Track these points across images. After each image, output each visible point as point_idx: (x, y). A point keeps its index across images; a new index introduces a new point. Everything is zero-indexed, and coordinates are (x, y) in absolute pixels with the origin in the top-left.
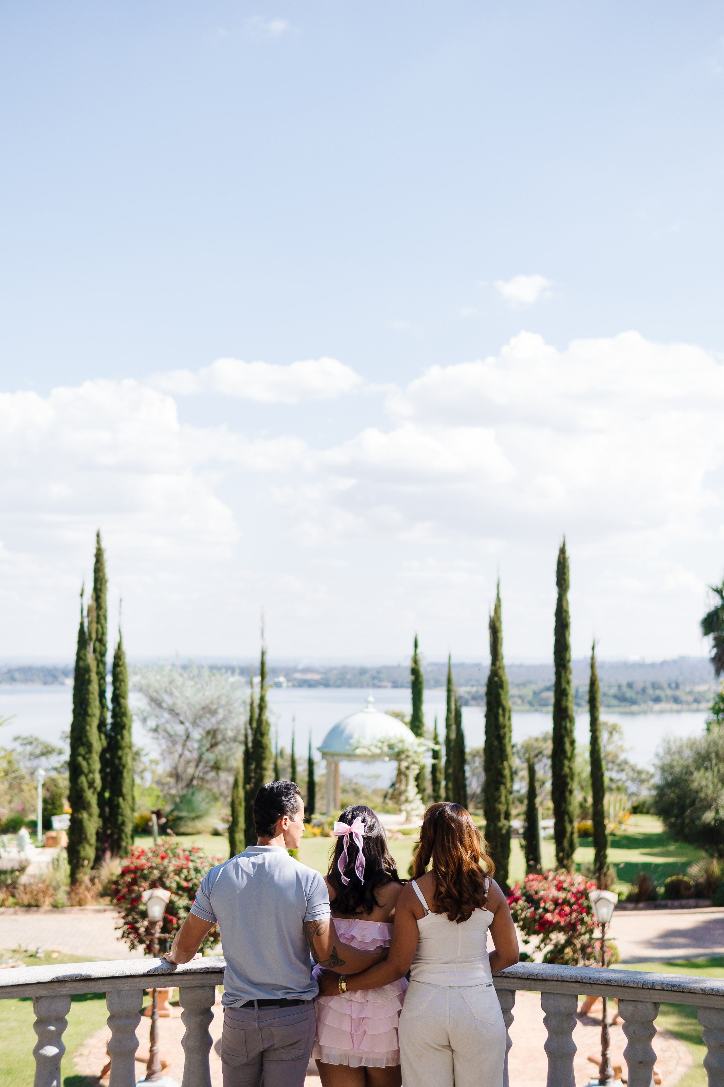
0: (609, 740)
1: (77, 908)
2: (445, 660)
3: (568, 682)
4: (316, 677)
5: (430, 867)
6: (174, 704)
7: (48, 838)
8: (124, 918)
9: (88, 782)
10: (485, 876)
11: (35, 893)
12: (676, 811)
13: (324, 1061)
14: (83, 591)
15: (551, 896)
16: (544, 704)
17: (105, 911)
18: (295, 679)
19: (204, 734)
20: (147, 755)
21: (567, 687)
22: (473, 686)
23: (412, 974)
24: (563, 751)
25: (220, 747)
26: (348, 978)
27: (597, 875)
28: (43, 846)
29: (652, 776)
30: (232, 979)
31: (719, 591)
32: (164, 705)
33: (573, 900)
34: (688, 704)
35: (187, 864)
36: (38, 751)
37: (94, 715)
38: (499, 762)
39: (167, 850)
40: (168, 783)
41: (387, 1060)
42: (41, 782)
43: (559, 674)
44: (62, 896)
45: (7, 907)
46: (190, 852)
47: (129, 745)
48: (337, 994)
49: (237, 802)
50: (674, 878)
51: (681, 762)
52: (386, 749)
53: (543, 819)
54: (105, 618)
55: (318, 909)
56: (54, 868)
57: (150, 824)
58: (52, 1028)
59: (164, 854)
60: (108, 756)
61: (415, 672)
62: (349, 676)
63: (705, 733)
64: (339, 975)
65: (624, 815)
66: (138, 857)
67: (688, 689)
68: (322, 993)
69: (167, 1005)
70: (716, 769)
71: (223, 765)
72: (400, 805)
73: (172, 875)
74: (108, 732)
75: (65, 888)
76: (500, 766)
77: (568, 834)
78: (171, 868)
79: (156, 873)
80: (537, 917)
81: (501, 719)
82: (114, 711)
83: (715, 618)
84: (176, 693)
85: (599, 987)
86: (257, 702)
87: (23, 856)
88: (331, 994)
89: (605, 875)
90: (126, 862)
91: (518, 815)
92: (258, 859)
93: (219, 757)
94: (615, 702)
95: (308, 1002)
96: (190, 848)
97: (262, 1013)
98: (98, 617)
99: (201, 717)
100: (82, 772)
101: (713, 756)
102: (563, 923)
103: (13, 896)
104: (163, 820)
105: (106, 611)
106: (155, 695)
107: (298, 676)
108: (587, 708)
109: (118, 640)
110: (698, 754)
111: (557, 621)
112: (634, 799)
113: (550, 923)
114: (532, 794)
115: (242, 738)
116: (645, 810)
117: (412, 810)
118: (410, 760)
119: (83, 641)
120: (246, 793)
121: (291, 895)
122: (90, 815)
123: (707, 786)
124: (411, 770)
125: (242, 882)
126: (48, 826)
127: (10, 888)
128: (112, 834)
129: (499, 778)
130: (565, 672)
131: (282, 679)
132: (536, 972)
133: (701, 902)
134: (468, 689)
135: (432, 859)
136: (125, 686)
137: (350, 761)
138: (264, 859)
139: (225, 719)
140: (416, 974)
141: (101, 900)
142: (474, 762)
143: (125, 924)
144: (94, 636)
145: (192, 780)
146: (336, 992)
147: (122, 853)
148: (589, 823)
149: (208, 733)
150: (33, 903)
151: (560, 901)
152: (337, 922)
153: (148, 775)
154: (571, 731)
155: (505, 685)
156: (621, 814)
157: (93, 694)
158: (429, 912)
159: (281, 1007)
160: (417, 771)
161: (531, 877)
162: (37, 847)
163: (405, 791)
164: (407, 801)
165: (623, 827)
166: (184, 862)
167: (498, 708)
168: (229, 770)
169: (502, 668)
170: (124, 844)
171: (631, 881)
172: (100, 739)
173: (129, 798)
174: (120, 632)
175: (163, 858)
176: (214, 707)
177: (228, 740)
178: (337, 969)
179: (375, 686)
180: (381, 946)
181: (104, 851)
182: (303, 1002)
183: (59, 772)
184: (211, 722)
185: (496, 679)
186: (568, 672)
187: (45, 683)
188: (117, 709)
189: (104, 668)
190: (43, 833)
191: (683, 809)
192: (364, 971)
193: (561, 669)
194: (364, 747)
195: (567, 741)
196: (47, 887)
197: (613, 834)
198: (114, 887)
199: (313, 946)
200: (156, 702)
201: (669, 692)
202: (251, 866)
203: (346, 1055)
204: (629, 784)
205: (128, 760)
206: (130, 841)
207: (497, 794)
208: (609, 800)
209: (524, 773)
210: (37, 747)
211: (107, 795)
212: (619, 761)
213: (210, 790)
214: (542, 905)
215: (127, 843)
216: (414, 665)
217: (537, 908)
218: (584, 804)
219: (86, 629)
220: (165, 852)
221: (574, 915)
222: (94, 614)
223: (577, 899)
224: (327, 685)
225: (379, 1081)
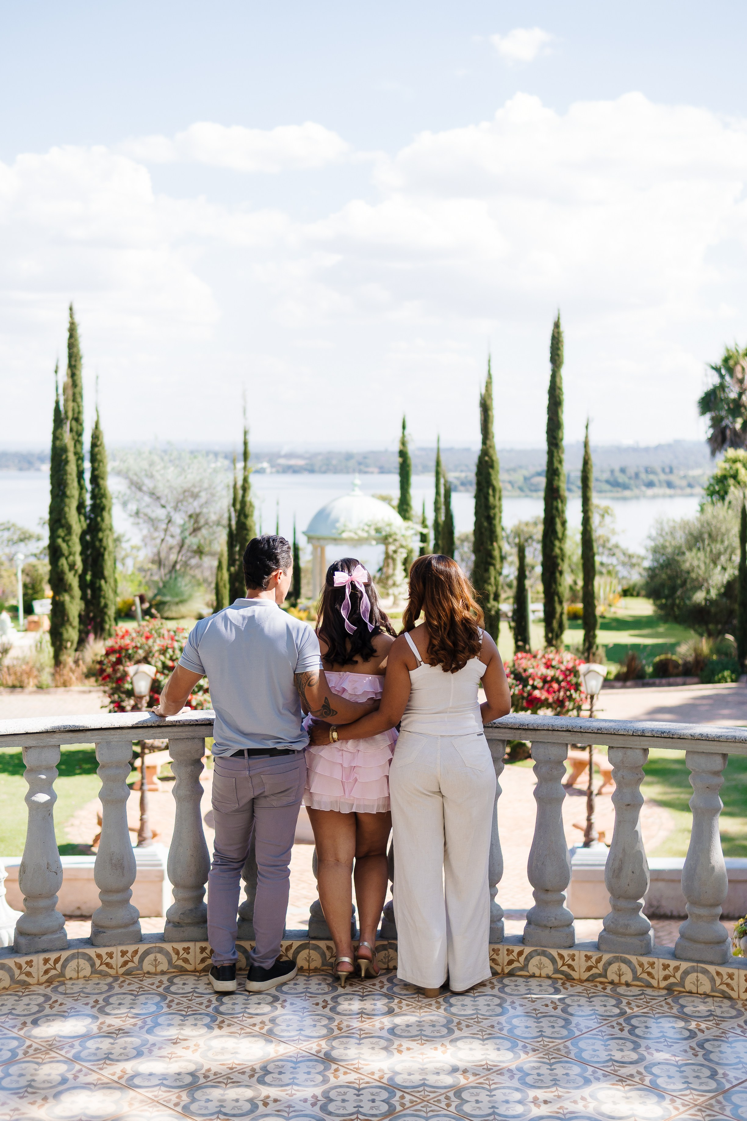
0: (600, 522)
1: (62, 689)
2: (434, 445)
3: (560, 462)
4: (301, 462)
5: (420, 620)
6: (155, 487)
7: (30, 623)
8: (110, 697)
9: (68, 563)
10: (476, 625)
11: (19, 674)
12: (666, 592)
13: (315, 807)
14: (57, 367)
15: (539, 674)
16: (534, 489)
17: (90, 692)
18: (279, 465)
19: (187, 519)
20: (128, 541)
21: (559, 466)
22: (462, 471)
23: (402, 724)
24: (554, 532)
25: (204, 531)
26: (339, 728)
27: (586, 654)
28: (26, 630)
29: (643, 558)
30: (222, 730)
31: (717, 370)
32: (145, 488)
33: (561, 678)
34: (682, 488)
35: (172, 644)
36: (15, 538)
37: (73, 496)
38: (489, 543)
39: (151, 630)
40: (149, 570)
41: (378, 806)
42: (20, 567)
43: (551, 454)
44: (46, 677)
46: (175, 632)
47: (109, 526)
48: (329, 743)
49: (221, 584)
50: (663, 657)
51: (673, 543)
52: (373, 533)
53: (532, 602)
54: (81, 397)
55: (309, 661)
56: (36, 650)
57: (133, 608)
58: (43, 777)
59: (149, 634)
60: (88, 538)
61: (403, 454)
62: (334, 462)
63: (698, 515)
64: (330, 725)
65: (614, 598)
66: (123, 637)
67: (682, 473)
68: (313, 742)
69: (155, 779)
70: (708, 549)
71: (206, 549)
72: (387, 589)
73: (157, 654)
74: (88, 514)
75: (49, 670)
76: (490, 547)
77: (558, 615)
78: (156, 648)
79: (141, 653)
80: (525, 695)
81: (491, 499)
82: (93, 492)
83: (712, 398)
84: (158, 476)
85: (590, 735)
86: (240, 483)
87: (5, 640)
88: (322, 744)
89: (594, 654)
90: (110, 643)
91: (507, 598)
92: (246, 612)
93: (202, 541)
94: (607, 487)
95: (299, 752)
96: (175, 629)
97: (251, 762)
98: (74, 395)
99: (181, 501)
100: (62, 555)
101: (706, 536)
102: (551, 700)
104: (146, 605)
105: (81, 388)
106: (135, 478)
107: (282, 461)
108: (579, 493)
109: (95, 419)
110: (691, 534)
111: (550, 399)
112: (624, 582)
113: (539, 700)
114: (522, 576)
115: (225, 522)
116: (635, 593)
117: (400, 594)
118: (397, 544)
119: (59, 420)
120: (231, 575)
121: (282, 646)
122: (72, 597)
123: (699, 567)
124: (398, 554)
125: (231, 635)
126: (29, 610)
128: (94, 618)
129: (489, 559)
130: (558, 452)
131: (265, 465)
132: (527, 722)
133: (689, 680)
134: (457, 474)
135: (422, 612)
136: (104, 466)
137: (336, 544)
138: (254, 611)
139: (207, 503)
140: (406, 725)
141: (86, 681)
142: (463, 546)
143: (112, 702)
144: (70, 414)
145: (174, 566)
146: (326, 741)
147: (105, 634)
148: (579, 606)
149: (190, 516)
150: (18, 684)
151: (549, 679)
152: (328, 674)
153: (129, 562)
154: (563, 512)
155: (495, 465)
156: (611, 596)
157: (71, 474)
158: (422, 663)
159: (271, 756)
160: (405, 555)
161: (520, 655)
162: (19, 631)
163: (393, 575)
164: (394, 584)
165: (613, 609)
166: (169, 642)
167: (488, 488)
168: (212, 554)
169: (492, 447)
170: (107, 627)
171: (621, 662)
172: (80, 521)
173: (111, 581)
174: (97, 411)
175: (147, 638)
176: (196, 490)
177: (211, 524)
178: (328, 719)
179: (360, 472)
180: (372, 698)
181: (87, 634)
182: (293, 751)
183: (39, 559)
184: (194, 506)
185: (487, 458)
186: (560, 451)
187: (21, 469)
188: (96, 490)
189: (82, 449)
190: (25, 618)
191: (673, 589)
192: (356, 722)
193: (553, 448)
194: (350, 531)
195: (558, 521)
196: (31, 669)
197: (603, 617)
198: (98, 667)
199: (304, 697)
200: (137, 486)
201: (663, 477)
202: (240, 619)
203: (337, 801)
204: (619, 568)
205: (109, 543)
206: (113, 623)
207: (486, 575)
208: (598, 582)
209: (513, 558)
210: (14, 533)
211: (88, 577)
212: (609, 545)
213: (194, 577)
214: (531, 682)
215: (110, 626)
216: (402, 447)
217: (525, 686)
218: (574, 587)
219: (62, 408)
220: (150, 631)
221: (562, 694)
222: (70, 392)
223: (566, 676)
224: (312, 471)
225: (369, 826)
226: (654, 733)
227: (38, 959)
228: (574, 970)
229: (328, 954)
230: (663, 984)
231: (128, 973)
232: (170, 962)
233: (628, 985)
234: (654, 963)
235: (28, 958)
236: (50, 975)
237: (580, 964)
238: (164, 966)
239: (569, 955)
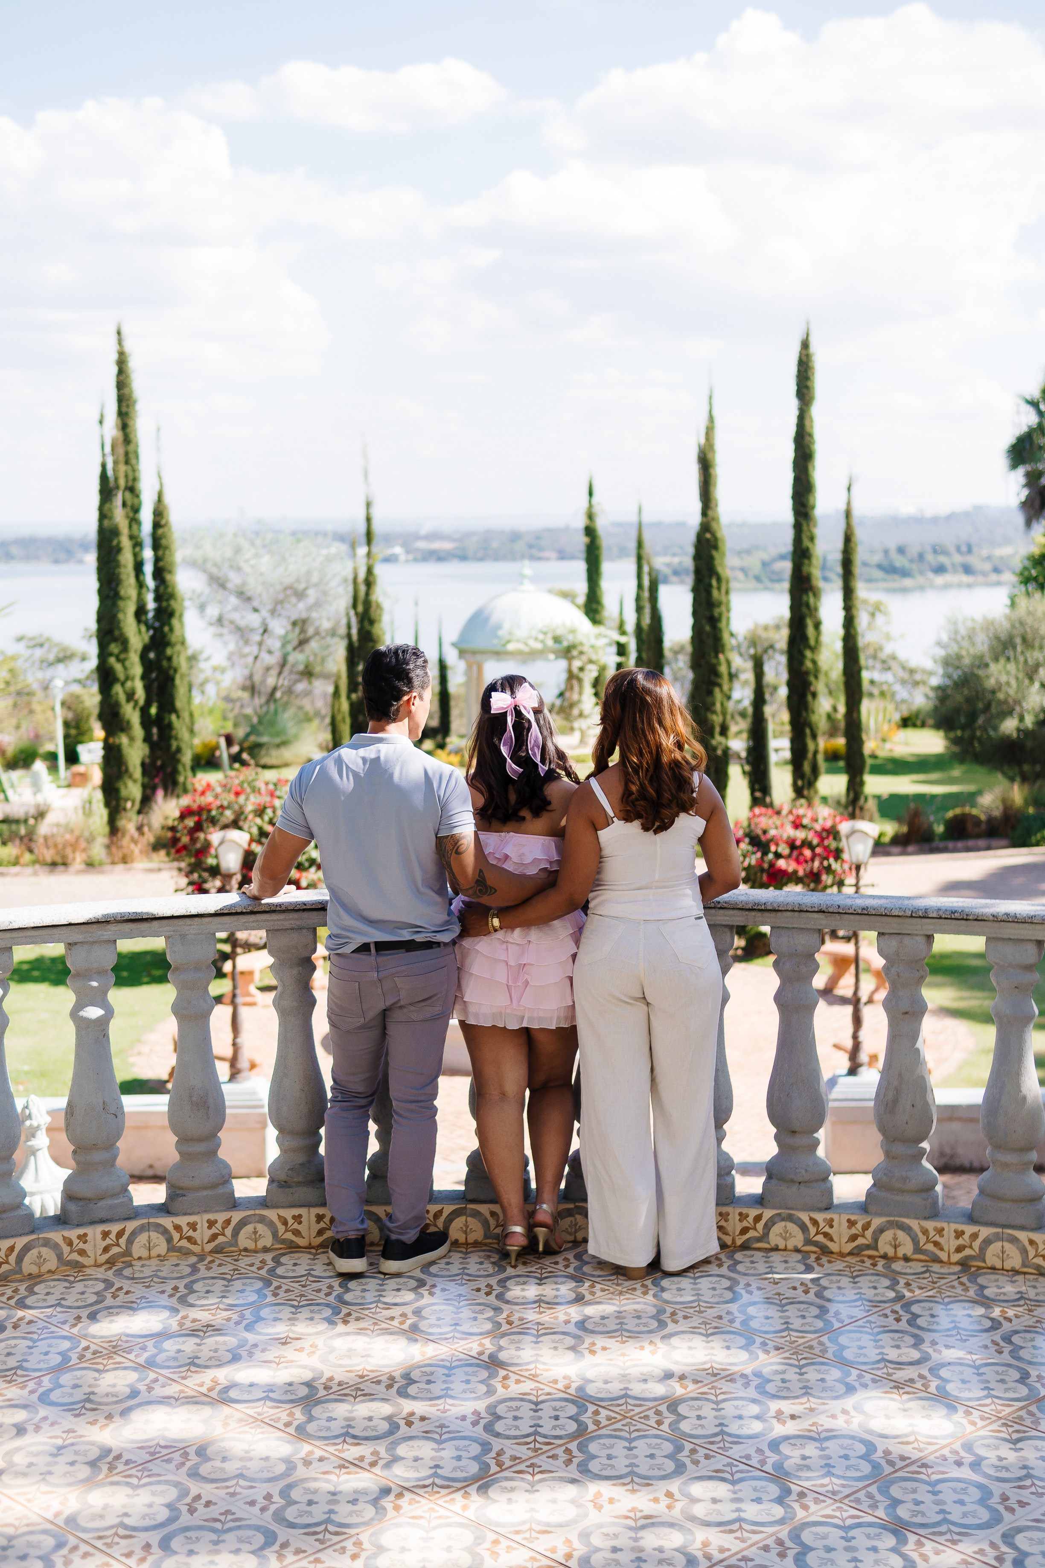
0: (869, 624)
1: (120, 867)
2: (634, 519)
3: (812, 539)
4: (448, 546)
5: (614, 759)
6: (244, 584)
7: (75, 775)
8: (187, 876)
9: (125, 692)
10: (693, 769)
11: (60, 846)
12: (963, 720)
13: (471, 1021)
14: (102, 416)
15: (785, 837)
16: (776, 579)
17: (160, 870)
18: (417, 550)
19: (289, 627)
20: (208, 659)
21: (810, 545)
22: (674, 555)
23: (591, 905)
24: (804, 638)
25: (313, 645)
26: (503, 912)
27: (850, 809)
28: (69, 786)
29: (931, 673)
30: (339, 916)
31: (1034, 404)
32: (230, 585)
33: (815, 841)
34: (984, 574)
35: (271, 802)
36: (51, 657)
37: (129, 598)
38: (712, 654)
39: (243, 782)
40: (239, 699)
41: (558, 1018)
42: (59, 697)
43: (798, 528)
44: (98, 850)
45: (23, 865)
46: (275, 785)
47: (180, 639)
48: (488, 933)
49: (339, 718)
50: (958, 811)
51: (972, 651)
52: (550, 643)
53: (775, 737)
54: (137, 457)
55: (456, 819)
56: (84, 813)
57: (217, 753)
58: (95, 984)
59: (239, 789)
60: (152, 655)
61: (590, 531)
62: (495, 544)
63: (1007, 611)
64: (489, 908)
65: (890, 730)
66: (203, 793)
67: (985, 553)
68: (465, 933)
69: (252, 989)
70: (1021, 659)
71: (317, 669)
72: (571, 721)
73: (251, 816)
74: (151, 622)
75: (102, 840)
76: (714, 661)
77: (810, 755)
78: (250, 808)
79: (229, 815)
80: (766, 866)
81: (715, 593)
82: (156, 591)
83: (1027, 445)
84: (247, 569)
85: (852, 917)
86: (362, 575)
87: (40, 799)
88: (478, 934)
89: (861, 808)
90: (186, 801)
91: (740, 732)
92: (369, 752)
93: (311, 658)
94: (879, 574)
95: (445, 944)
96: (275, 781)
97: (381, 959)
98: (127, 454)
99: (281, 602)
100: (116, 680)
101: (1018, 641)
102: (801, 873)
103: (31, 851)
104: (235, 749)
105: (137, 446)
106: (215, 571)
107: (422, 545)
108: (839, 583)
109: (157, 488)
110: (998, 638)
111: (796, 450)
112: (904, 707)
113: (784, 873)
114: (759, 700)
115: (343, 631)
116: (919, 723)
117: (589, 728)
118: (584, 658)
119: (106, 491)
120: (352, 705)
121: (418, 799)
122: (132, 739)
123: (1008, 684)
124: (586, 672)
125: (347, 784)
126: (72, 758)
127: (26, 840)
128: (163, 767)
129: (714, 678)
130: (808, 525)
131: (398, 550)
132: (764, 902)
133: (994, 842)
134: (667, 559)
135: (617, 748)
136: (172, 555)
137: (499, 660)
138: (379, 751)
139: (317, 605)
140: (596, 906)
141: (155, 856)
142: (676, 660)
143: (190, 882)
144: (122, 482)
145: (273, 694)
146: (486, 931)
147: (179, 790)
148: (841, 742)
149: (294, 624)
150: (59, 860)
151: (798, 843)
152: (484, 836)
153: (211, 689)
154: (816, 609)
155: (720, 544)
156: (886, 727)
157: (125, 567)
158: (615, 819)
159: (408, 951)
160: (595, 674)
161: (757, 810)
162: (59, 787)
163: (579, 701)
164: (581, 715)
165: (888, 746)
166: (266, 799)
167: (710, 577)
168: (326, 676)
169: (716, 519)
170: (181, 779)
171: (899, 819)
172: (140, 632)
173: (185, 715)
174: (160, 477)
175: (237, 794)
176: (301, 587)
177: (323, 634)
178: (486, 900)
179: (532, 558)
180: (545, 869)
181: (154, 789)
182: (438, 944)
183: (84, 686)
184: (299, 609)
185: (708, 536)
186: (811, 524)
187: (56, 561)
188: (162, 589)
189: (140, 530)
190: (67, 768)
191: (973, 716)
192: (525, 902)
193: (801, 520)
194: (518, 641)
195: (809, 623)
196: (78, 839)
197: (873, 756)
198: (169, 834)
199: (451, 869)
200: (219, 582)
201: (958, 559)
202: (360, 762)
203: (501, 1013)
204: (897, 688)
205: (182, 662)
206: (189, 774)
207: (709, 700)
208: (867, 707)
209: (748, 676)
210: (49, 651)
211: (153, 711)
212: (882, 655)
213: (300, 708)
214: (773, 848)
215: (186, 778)
216: (588, 522)
217: (765, 853)
218: (833, 716)
219: (110, 473)
220: (241, 784)
221: (816, 864)
222: (121, 451)
223: (822, 839)
224: (463, 558)
225: (546, 1046)
226: (941, 913)
227: (94, 1232)
228: (832, 1240)
229: (492, 1222)
230: (956, 1257)
231: (218, 1250)
232: (275, 1234)
233: (906, 1259)
234: (943, 1229)
235: (81, 1231)
236: (111, 1253)
237: (841, 1232)
238: (267, 1241)
239: (824, 1220)
